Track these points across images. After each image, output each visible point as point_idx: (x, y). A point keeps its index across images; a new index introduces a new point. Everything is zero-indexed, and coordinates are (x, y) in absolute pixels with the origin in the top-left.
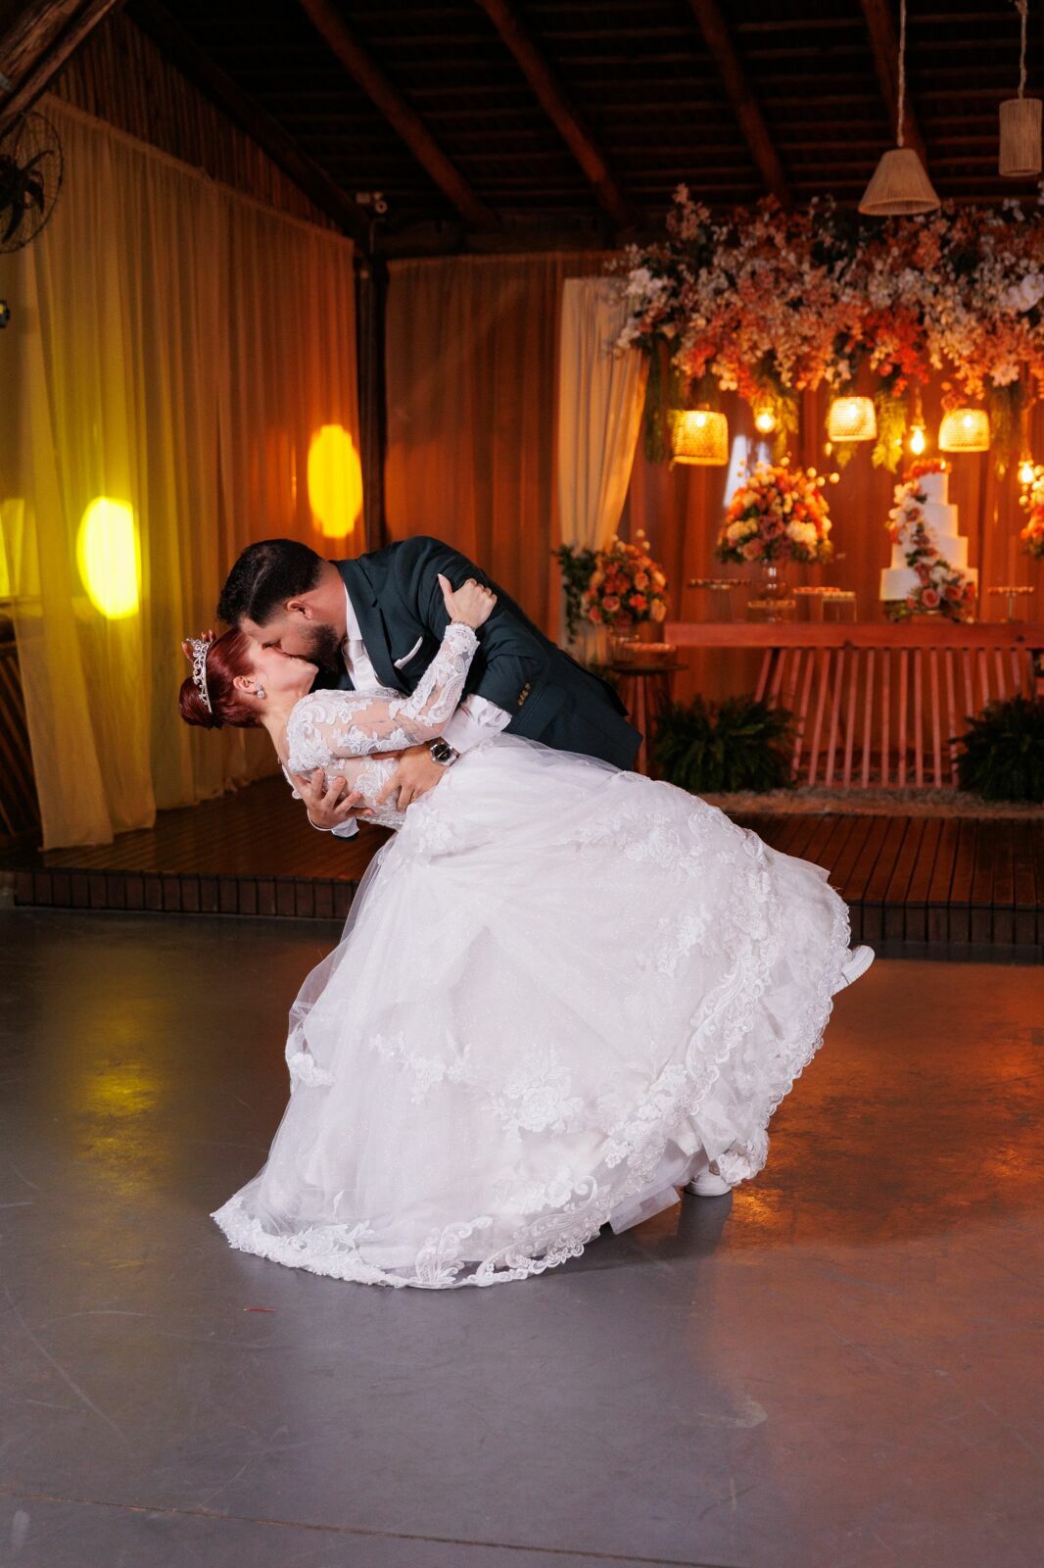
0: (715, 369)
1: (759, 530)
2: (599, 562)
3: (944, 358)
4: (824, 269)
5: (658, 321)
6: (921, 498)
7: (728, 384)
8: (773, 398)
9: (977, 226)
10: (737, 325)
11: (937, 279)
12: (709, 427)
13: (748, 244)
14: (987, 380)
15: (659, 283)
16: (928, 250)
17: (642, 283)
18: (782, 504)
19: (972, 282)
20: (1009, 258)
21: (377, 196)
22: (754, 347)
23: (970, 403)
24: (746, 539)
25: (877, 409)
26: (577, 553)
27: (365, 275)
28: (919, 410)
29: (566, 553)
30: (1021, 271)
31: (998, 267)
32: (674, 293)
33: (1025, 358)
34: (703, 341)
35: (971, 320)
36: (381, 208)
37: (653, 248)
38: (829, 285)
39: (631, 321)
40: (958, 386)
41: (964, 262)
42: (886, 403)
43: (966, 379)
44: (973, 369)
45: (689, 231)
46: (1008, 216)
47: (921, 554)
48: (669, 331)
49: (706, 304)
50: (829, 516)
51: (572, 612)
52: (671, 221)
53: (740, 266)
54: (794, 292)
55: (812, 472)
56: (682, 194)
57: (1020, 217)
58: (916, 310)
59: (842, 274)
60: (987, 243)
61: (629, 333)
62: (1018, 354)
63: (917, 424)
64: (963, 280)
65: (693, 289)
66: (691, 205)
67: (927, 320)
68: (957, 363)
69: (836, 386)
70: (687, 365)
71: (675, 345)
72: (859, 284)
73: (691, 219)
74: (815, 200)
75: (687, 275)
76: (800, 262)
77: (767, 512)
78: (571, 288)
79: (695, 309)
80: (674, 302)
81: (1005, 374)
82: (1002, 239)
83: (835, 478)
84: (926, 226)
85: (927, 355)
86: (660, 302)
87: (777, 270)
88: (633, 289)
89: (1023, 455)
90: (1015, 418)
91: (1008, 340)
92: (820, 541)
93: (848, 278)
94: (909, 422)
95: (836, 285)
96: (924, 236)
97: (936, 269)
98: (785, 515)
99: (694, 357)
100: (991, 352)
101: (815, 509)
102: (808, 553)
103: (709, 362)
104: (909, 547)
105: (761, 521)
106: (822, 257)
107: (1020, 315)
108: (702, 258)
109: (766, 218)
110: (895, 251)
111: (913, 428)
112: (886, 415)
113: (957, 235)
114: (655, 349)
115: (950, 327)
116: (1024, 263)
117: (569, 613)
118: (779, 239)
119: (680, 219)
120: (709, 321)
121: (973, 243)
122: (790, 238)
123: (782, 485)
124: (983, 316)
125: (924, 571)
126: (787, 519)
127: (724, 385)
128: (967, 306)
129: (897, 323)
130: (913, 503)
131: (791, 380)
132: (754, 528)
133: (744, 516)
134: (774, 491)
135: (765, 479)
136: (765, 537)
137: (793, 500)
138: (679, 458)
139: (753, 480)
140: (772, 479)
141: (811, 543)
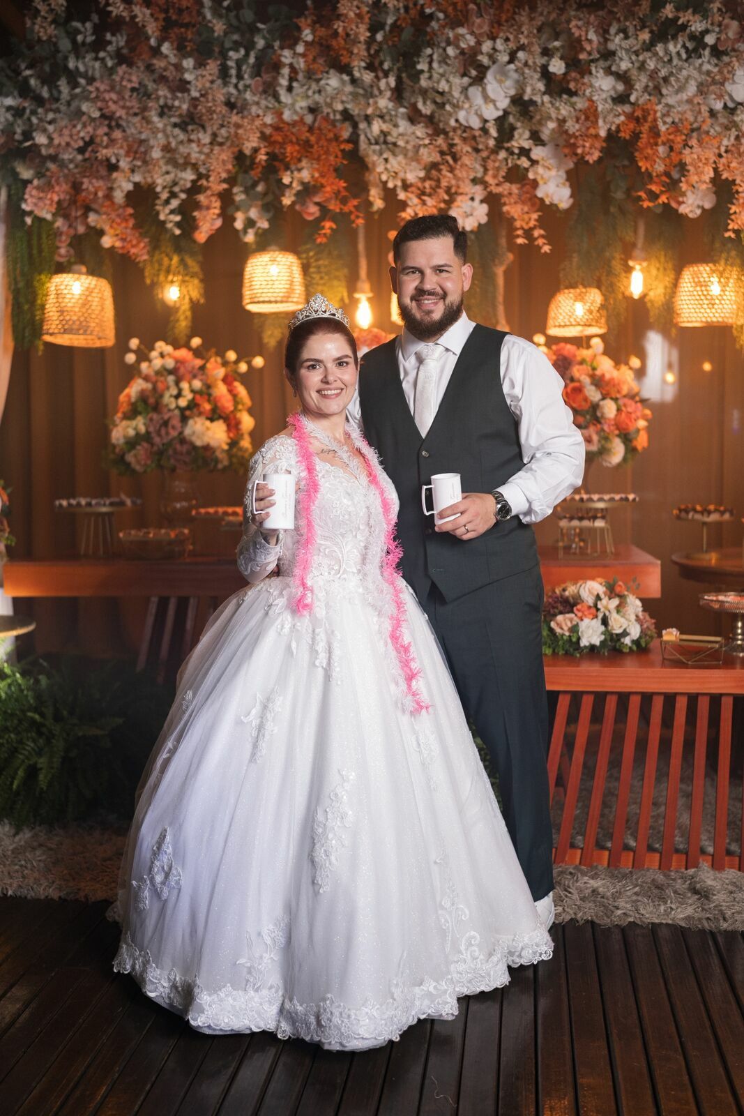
0: (93, 221)
1: (148, 433)
3: (389, 194)
7: (112, 240)
8: (167, 255)
11: (369, 77)
12: (88, 295)
18: (178, 396)
19: (413, 73)
20: (467, 39)
24: (132, 443)
25: (305, 269)
28: (363, 272)
30: (485, 61)
31: (453, 52)
33: (496, 190)
35: (419, 134)
38: (224, 90)
41: (404, 50)
42: (317, 260)
44: (424, 203)
50: (251, 412)
52: (28, 22)
54: (180, 106)
55: (232, 355)
58: (346, 128)
62: (485, 185)
63: (362, 291)
68: (402, 195)
69: (250, 237)
76: (181, 57)
77: (157, 407)
81: (470, 214)
83: (258, 362)
85: (366, 194)
91: (471, 164)
92: (233, 444)
93: (247, 77)
94: (352, 287)
97: (368, 64)
98: (182, 410)
100: (449, 179)
101: (227, 403)
102: (217, 461)
105: (151, 420)
106: (210, 51)
110: (308, 36)
111: (357, 295)
112: (317, 277)
116: (488, 46)
123: (182, 370)
124: (436, 128)
126: (185, 415)
127: (107, 242)
128: (413, 114)
131: (178, 225)
132: (142, 429)
133: (132, 413)
134: (171, 379)
135: (157, 363)
136: (157, 440)
137: (192, 391)
138: (47, 338)
139: (144, 366)
140: (170, 363)
141: (219, 447)
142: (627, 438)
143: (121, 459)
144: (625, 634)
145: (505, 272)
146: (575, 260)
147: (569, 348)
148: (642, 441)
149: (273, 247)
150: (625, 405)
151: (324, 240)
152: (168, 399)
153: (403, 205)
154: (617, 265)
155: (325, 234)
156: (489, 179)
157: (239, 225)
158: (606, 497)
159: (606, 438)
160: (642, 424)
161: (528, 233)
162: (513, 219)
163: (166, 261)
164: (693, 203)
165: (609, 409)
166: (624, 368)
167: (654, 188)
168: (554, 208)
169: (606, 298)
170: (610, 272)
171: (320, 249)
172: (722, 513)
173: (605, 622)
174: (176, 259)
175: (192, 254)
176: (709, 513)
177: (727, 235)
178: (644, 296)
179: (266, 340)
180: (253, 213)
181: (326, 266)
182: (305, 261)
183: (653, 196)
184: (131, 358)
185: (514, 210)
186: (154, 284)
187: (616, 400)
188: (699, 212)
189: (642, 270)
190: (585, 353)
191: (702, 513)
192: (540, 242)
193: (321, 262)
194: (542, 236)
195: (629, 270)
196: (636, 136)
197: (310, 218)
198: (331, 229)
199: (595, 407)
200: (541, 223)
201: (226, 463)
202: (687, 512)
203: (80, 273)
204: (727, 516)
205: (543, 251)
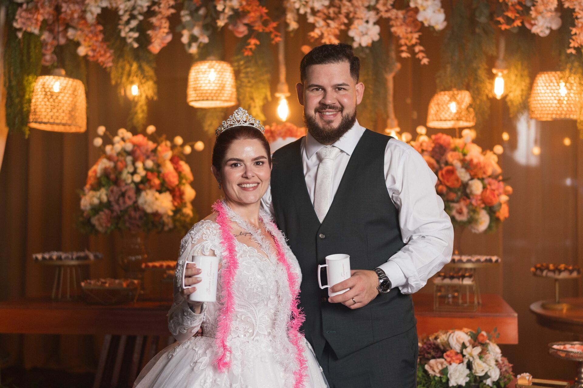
1: (109, 202)
3: (302, 19)
8: (129, 62)
18: (134, 173)
24: (96, 209)
25: (237, 74)
28: (283, 76)
33: (386, 15)
42: (246, 67)
44: (328, 25)
50: (193, 185)
55: (179, 140)
62: (377, 11)
63: (282, 92)
68: (311, 19)
69: (194, 50)
77: (117, 181)
83: (200, 146)
89: (389, 122)
92: (177, 211)
94: (274, 86)
98: (137, 184)
101: (174, 179)
102: (163, 224)
105: (112, 191)
111: (278, 95)
112: (245, 80)
123: (138, 152)
126: (139, 188)
127: (82, 51)
131: (136, 40)
132: (105, 199)
133: (97, 186)
134: (129, 159)
135: (118, 147)
136: (116, 207)
137: (145, 169)
138: (34, 125)
139: (108, 148)
140: (129, 147)
141: (166, 214)
142: (491, 211)
143: (88, 222)
144: (487, 376)
145: (394, 78)
146: (449, 69)
147: (445, 138)
148: (504, 213)
149: (212, 57)
150: (490, 184)
151: (250, 54)
152: (125, 175)
153: (313, 27)
154: (482, 73)
155: (251, 49)
156: (380, 6)
157: (185, 39)
158: (474, 258)
159: (473, 210)
160: (504, 198)
161: (411, 49)
162: (398, 38)
163: (127, 67)
164: (543, 25)
165: (477, 187)
166: (489, 154)
167: (510, 15)
168: (431, 29)
169: (474, 98)
170: (476, 79)
171: (248, 60)
172: (571, 272)
173: (469, 366)
174: (135, 66)
175: (149, 62)
176: (560, 271)
177: (569, 51)
178: (504, 97)
179: (206, 128)
180: (196, 31)
181: (252, 73)
182: (236, 68)
183: (509, 21)
184: (98, 142)
185: (399, 30)
186: (117, 85)
187: (482, 180)
188: (547, 32)
189: (503, 76)
190: (457, 142)
191: (554, 271)
192: (420, 55)
193: (249, 69)
194: (421, 51)
195: (492, 77)
197: (240, 36)
198: (255, 45)
199: (465, 186)
200: (421, 41)
201: (171, 226)
202: (542, 271)
203: (59, 75)
204: (575, 274)
205: (422, 63)
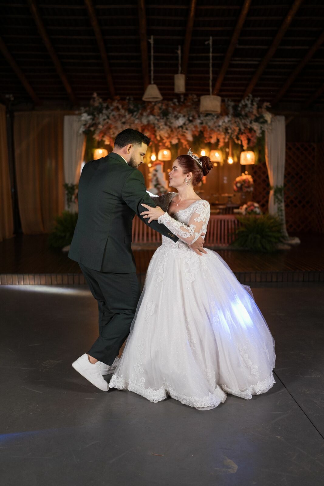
0: (104, 139)
2: (75, 187)
3: (161, 137)
4: (131, 115)
5: (90, 126)
6: (156, 171)
7: (107, 142)
9: (167, 105)
10: (109, 128)
11: (158, 118)
12: (103, 153)
13: (112, 108)
14: (171, 142)
15: (89, 117)
16: (156, 110)
17: (85, 117)
19: (167, 119)
20: (176, 113)
21: (11, 96)
22: (114, 134)
23: (167, 148)
26: (70, 185)
27: (8, 116)
29: (66, 186)
30: (178, 116)
31: (173, 115)
32: (93, 119)
34: (101, 132)
35: (167, 128)
36: (12, 99)
37: (87, 109)
38: (132, 118)
39: (82, 127)
40: (164, 144)
41: (165, 114)
43: (165, 143)
44: (167, 140)
45: (96, 104)
46: (174, 104)
47: (157, 185)
48: (92, 129)
49: (102, 123)
51: (69, 200)
52: (91, 102)
53: (110, 113)
54: (123, 120)
56: (95, 95)
57: (177, 103)
58: (153, 126)
59: (136, 115)
60: (170, 109)
61: (82, 129)
62: (178, 137)
64: (165, 118)
65: (98, 119)
66: (97, 98)
67: (156, 128)
68: (164, 138)
70: (97, 137)
71: (93, 133)
72: (140, 119)
73: (97, 101)
74: (128, 98)
75: (97, 116)
76: (125, 112)
78: (66, 118)
79: (99, 123)
80: (94, 122)
81: (175, 141)
82: (174, 109)
84: (155, 105)
85: (156, 136)
86: (90, 122)
87: (120, 115)
88: (83, 118)
90: (177, 152)
91: (176, 133)
93: (137, 117)
94: (152, 152)
95: (135, 118)
96: (156, 107)
97: (158, 115)
99: (99, 136)
100: (172, 136)
103: (103, 137)
104: (154, 183)
106: (131, 112)
107: (179, 127)
108: (100, 111)
109: (116, 101)
110: (149, 111)
113: (164, 107)
114: (89, 134)
115: (161, 130)
116: (179, 114)
117: (68, 200)
118: (120, 107)
119: (94, 101)
120: (103, 126)
121: (167, 109)
122: (123, 107)
124: (170, 127)
125: (158, 189)
128: (166, 124)
129: (150, 128)
130: (154, 172)
153: (163, 140)
164: (213, 141)
185: (183, 141)
196: (204, 131)
200: (187, 143)
203: (101, 149)
